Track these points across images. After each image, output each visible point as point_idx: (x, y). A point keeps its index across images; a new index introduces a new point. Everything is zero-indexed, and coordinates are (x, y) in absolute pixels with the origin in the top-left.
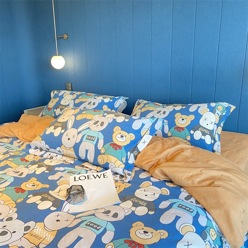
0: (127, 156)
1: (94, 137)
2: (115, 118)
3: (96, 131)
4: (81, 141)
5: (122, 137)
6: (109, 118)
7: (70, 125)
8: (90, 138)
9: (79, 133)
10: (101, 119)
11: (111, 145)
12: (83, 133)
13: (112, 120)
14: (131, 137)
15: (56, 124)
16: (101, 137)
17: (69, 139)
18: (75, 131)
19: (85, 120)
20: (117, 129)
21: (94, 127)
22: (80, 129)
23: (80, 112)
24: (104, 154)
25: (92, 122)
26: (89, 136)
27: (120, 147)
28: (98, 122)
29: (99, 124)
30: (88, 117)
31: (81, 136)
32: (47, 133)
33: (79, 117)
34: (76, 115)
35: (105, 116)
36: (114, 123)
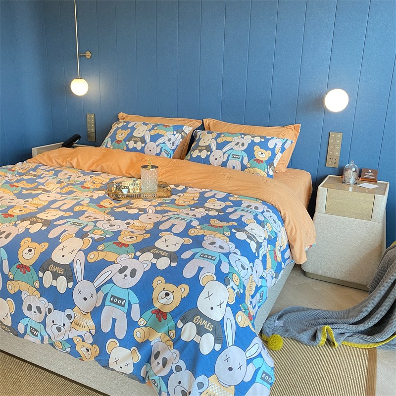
0: (268, 169)
1: (238, 156)
2: (252, 139)
3: (239, 150)
4: (228, 160)
5: (262, 154)
6: (247, 140)
7: (214, 147)
8: (235, 157)
9: (224, 153)
10: (241, 141)
11: (255, 160)
12: (229, 153)
13: (250, 141)
14: (268, 154)
15: (200, 148)
16: (245, 155)
17: (216, 159)
18: (220, 152)
19: (226, 143)
20: (256, 148)
21: (236, 148)
22: (224, 150)
23: (219, 136)
24: (250, 168)
25: (233, 144)
26: (234, 155)
27: (262, 162)
28: (238, 143)
29: (240, 144)
30: (229, 139)
31: (226, 155)
32: (194, 156)
33: (219, 140)
34: (216, 139)
35: (243, 138)
36: (253, 144)
